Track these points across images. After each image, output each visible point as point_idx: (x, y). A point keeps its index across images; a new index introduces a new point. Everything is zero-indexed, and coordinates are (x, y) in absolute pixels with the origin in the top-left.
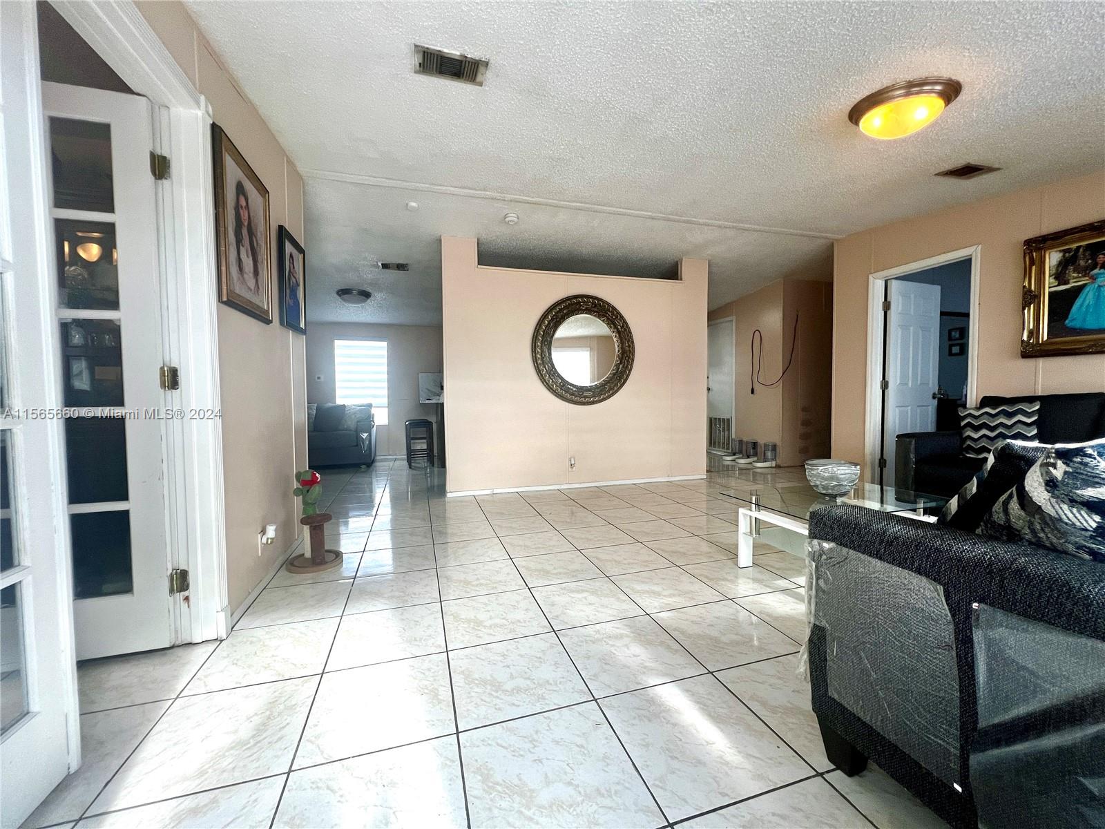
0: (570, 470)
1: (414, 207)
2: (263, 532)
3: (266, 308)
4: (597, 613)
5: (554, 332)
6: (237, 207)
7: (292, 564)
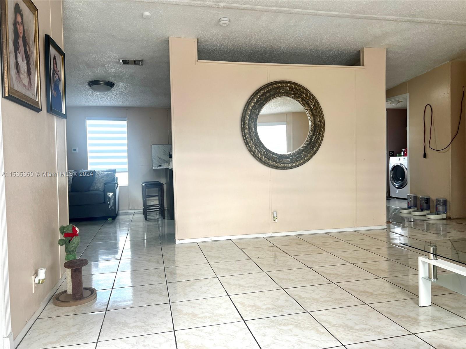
0: (273, 222)
1: (147, 16)
2: (36, 274)
3: (36, 99)
4: (300, 343)
5: (259, 111)
6: (15, 24)
7: (58, 299)
